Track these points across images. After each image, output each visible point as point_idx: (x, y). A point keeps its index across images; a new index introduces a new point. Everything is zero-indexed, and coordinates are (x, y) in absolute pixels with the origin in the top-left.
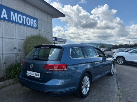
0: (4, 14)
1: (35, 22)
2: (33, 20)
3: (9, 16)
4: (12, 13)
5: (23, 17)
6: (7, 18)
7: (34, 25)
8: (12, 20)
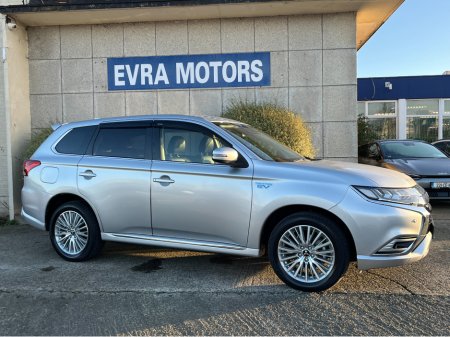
0: (161, 74)
1: (257, 66)
2: (246, 63)
3: (172, 74)
4: (179, 66)
5: (212, 64)
6: (167, 82)
7: (253, 76)
8: (178, 82)
